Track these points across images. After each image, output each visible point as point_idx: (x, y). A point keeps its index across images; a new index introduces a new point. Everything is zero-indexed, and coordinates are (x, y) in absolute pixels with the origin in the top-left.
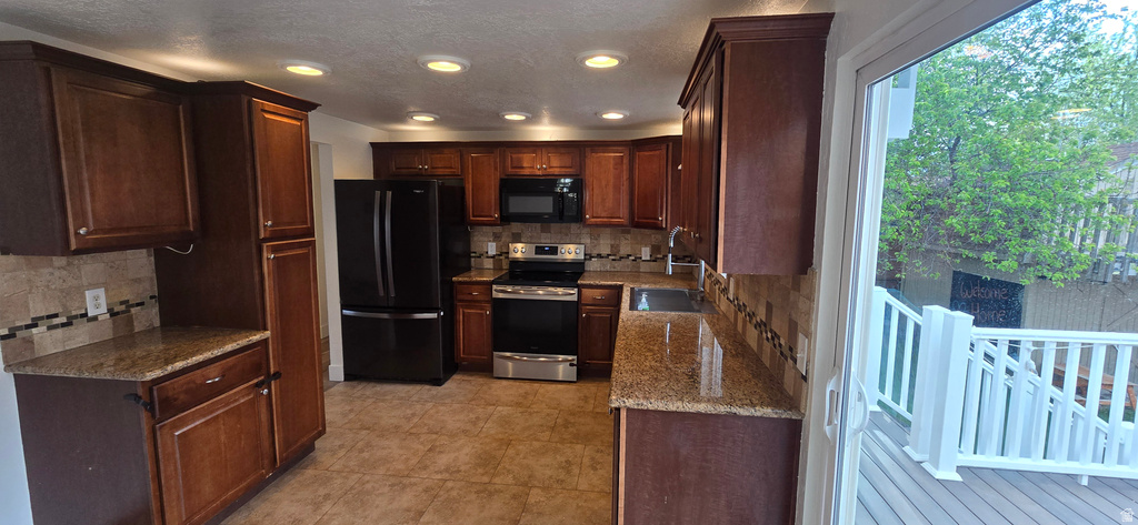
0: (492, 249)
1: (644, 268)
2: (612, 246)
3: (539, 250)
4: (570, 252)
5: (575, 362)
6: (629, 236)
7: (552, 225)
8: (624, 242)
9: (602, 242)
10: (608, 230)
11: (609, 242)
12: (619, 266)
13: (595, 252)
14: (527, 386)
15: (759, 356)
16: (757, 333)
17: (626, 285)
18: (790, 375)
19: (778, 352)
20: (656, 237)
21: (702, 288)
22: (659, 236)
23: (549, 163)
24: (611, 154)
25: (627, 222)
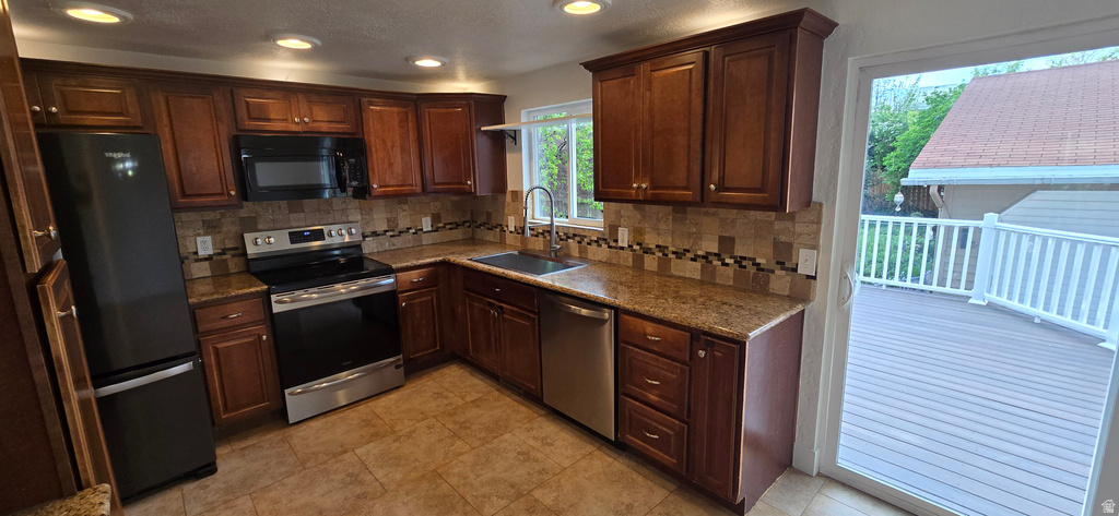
0: (205, 246)
1: (426, 240)
2: (389, 220)
3: (296, 237)
4: (338, 236)
5: (401, 362)
6: (406, 207)
7: (306, 201)
8: (401, 214)
9: (375, 216)
10: (382, 202)
11: (384, 215)
12: (399, 242)
13: (369, 230)
14: (362, 408)
15: (707, 281)
16: (698, 265)
17: (452, 258)
18: (780, 282)
19: (753, 270)
20: (435, 206)
21: (559, 247)
22: (438, 204)
23: (311, 115)
24: (395, 109)
25: (419, 189)
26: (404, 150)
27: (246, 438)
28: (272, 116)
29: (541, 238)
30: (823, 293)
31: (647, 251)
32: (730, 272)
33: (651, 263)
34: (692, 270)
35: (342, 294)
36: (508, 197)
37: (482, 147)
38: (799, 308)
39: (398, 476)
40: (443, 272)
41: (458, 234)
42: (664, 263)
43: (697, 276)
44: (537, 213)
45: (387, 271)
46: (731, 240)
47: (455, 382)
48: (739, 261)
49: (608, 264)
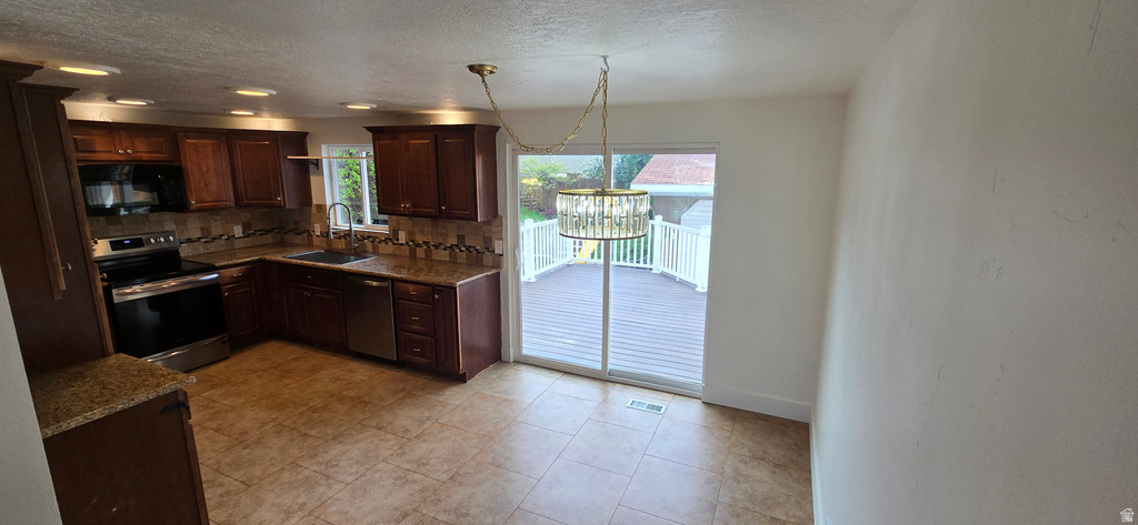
1: (239, 243)
2: (202, 229)
3: (117, 245)
4: (156, 243)
5: (226, 339)
6: (218, 218)
8: (214, 224)
9: (189, 226)
10: (196, 215)
11: (198, 225)
12: (213, 247)
13: (184, 237)
15: (453, 261)
16: (447, 252)
17: (268, 257)
18: (488, 259)
19: (475, 253)
20: (246, 216)
21: (357, 244)
22: (248, 215)
23: (133, 147)
24: (209, 141)
25: (232, 204)
26: (218, 173)
28: (98, 149)
29: (343, 240)
30: (507, 262)
31: (418, 245)
32: (464, 255)
33: (420, 253)
34: (444, 255)
36: (314, 210)
37: (288, 172)
38: (494, 271)
39: (241, 401)
40: (258, 270)
41: (268, 239)
42: (428, 252)
43: (447, 259)
44: (339, 221)
45: (210, 269)
46: (463, 237)
47: (275, 352)
48: (468, 248)
49: (393, 256)
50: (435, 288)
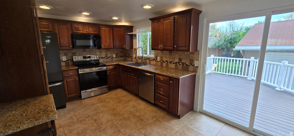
0: (64, 58)
1: (114, 59)
2: (106, 55)
3: (84, 57)
4: (94, 58)
5: (107, 87)
6: (110, 52)
7: (87, 49)
8: (109, 53)
9: (102, 54)
10: (104, 50)
11: (105, 53)
12: (108, 60)
13: (101, 57)
14: (98, 97)
15: (176, 68)
16: (174, 65)
17: (120, 64)
18: (191, 68)
19: (185, 66)
20: (117, 52)
21: (145, 61)
22: (117, 51)
23: (89, 30)
24: (107, 29)
25: (113, 47)
26: (109, 38)
27: (72, 101)
28: (80, 30)
29: (141, 59)
30: (200, 70)
31: (164, 62)
32: (181, 66)
33: (164, 64)
34: (173, 66)
35: (94, 70)
36: (134, 50)
37: (128, 38)
38: (194, 73)
39: (106, 109)
40: (118, 67)
41: (122, 59)
42: (167, 65)
43: (174, 67)
44: (139, 53)
45: (105, 66)
46: (181, 59)
47: (120, 92)
48: (183, 64)
49: (155, 65)
50: (170, 78)
